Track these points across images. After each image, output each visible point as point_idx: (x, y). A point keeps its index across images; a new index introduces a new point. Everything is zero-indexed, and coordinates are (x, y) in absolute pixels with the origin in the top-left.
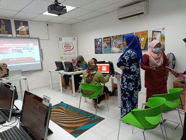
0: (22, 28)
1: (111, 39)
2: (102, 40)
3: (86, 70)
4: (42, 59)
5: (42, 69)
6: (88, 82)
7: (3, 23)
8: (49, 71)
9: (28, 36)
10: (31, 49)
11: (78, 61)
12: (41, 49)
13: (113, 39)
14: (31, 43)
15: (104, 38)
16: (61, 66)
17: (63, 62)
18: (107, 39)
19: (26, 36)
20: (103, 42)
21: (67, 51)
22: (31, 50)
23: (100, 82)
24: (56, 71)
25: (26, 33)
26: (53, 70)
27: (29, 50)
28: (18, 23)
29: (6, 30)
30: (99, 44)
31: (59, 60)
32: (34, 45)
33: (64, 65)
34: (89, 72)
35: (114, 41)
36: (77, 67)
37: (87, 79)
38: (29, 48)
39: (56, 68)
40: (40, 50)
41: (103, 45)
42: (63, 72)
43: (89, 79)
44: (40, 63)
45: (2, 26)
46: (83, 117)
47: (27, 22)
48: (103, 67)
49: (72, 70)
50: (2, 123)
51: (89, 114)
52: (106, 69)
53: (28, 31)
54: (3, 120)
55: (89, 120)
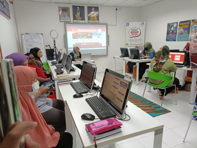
0: (93, 14)
1: (190, 23)
2: (177, 24)
3: (154, 58)
4: (108, 45)
5: (107, 55)
6: (157, 71)
7: (78, 10)
8: (114, 58)
9: (98, 21)
10: (99, 34)
11: (145, 48)
12: (108, 35)
13: (193, 23)
14: (100, 28)
15: (181, 22)
16: (126, 53)
17: (129, 48)
18: (185, 24)
19: (95, 21)
20: (178, 27)
21: (133, 37)
22: (99, 36)
23: (170, 72)
24: (120, 57)
25: (96, 18)
26: (117, 57)
28: (90, 9)
29: (80, 16)
30: (172, 29)
31: (124, 47)
32: (102, 31)
33: (129, 52)
34: (157, 60)
35: (194, 26)
36: (143, 55)
37: (155, 67)
38: (98, 34)
39: (120, 54)
41: (178, 31)
42: (128, 59)
43: (157, 68)
44: (106, 48)
45: (77, 12)
46: (146, 106)
47: (98, 8)
48: (176, 56)
49: (138, 57)
50: (86, 92)
51: (153, 104)
52: (180, 58)
53: (98, 17)
54: (86, 90)
55: (153, 109)
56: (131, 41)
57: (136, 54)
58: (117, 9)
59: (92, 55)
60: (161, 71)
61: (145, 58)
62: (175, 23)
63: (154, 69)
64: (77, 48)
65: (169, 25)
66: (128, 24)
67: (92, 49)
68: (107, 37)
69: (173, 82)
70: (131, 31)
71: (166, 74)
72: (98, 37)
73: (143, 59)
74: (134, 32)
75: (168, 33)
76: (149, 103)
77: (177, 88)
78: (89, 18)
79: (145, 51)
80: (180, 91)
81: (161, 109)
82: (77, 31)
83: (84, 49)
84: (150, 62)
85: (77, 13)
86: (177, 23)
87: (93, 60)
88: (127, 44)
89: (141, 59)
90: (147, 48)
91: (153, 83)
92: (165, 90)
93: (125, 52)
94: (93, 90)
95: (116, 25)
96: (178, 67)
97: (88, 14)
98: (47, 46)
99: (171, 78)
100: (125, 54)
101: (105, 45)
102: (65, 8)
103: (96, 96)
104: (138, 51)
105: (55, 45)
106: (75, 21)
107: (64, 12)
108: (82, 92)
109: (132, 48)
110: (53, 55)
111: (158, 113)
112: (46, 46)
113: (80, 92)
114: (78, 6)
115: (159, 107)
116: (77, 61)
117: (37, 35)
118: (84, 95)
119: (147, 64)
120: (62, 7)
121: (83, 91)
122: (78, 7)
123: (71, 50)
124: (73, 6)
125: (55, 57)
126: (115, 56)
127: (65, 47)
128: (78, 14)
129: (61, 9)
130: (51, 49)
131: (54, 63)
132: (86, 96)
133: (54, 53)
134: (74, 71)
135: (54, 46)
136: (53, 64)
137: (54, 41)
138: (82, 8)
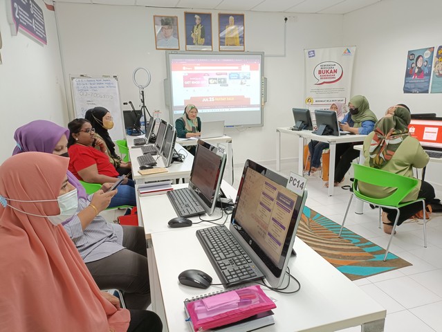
0: (232, 30)
2: (432, 52)
3: (373, 133)
4: (265, 101)
5: (262, 125)
6: (378, 165)
7: (198, 22)
8: (278, 131)
9: (241, 48)
10: (244, 77)
11: (351, 110)
12: (266, 79)
14: (246, 63)
16: (305, 119)
17: (312, 110)
19: (236, 48)
21: (324, 82)
22: (243, 81)
23: (411, 169)
24: (293, 130)
25: (238, 40)
26: (285, 129)
27: (239, 81)
28: (224, 19)
29: (202, 37)
31: (302, 106)
32: (251, 69)
33: (313, 118)
34: (380, 138)
36: (347, 125)
37: (373, 156)
38: (241, 76)
39: (293, 123)
40: (261, 80)
42: (309, 135)
43: (380, 158)
44: (259, 109)
45: (196, 27)
46: (351, 247)
47: (242, 16)
48: (427, 129)
49: (333, 130)
50: (200, 215)
51: (368, 244)
52: (436, 135)
53: (242, 38)
54: (200, 210)
55: (366, 258)
56: (318, 91)
57: (330, 123)
58: (286, 19)
59: (226, 124)
60: (388, 166)
61: (352, 133)
62: (426, 49)
63: (371, 159)
64: (192, 108)
65: (411, 54)
66: (312, 54)
67: (227, 110)
68: (262, 82)
69: (417, 192)
70: (319, 68)
71: (402, 174)
72: (242, 83)
73: (345, 134)
74: (327, 71)
75: (408, 74)
76: (359, 241)
77: (429, 207)
78: (223, 40)
79: (352, 117)
80: (435, 214)
81: (385, 257)
82: (193, 70)
83: (209, 111)
84: (361, 143)
85: (195, 29)
86: (432, 49)
87: (227, 137)
88: (309, 100)
89: (342, 134)
90: (357, 109)
91: (368, 193)
92: (398, 211)
93: (303, 119)
94: (218, 209)
95: (285, 56)
96: (431, 155)
97: (220, 31)
98: (127, 104)
99: (414, 183)
100: (303, 122)
101: (258, 102)
102: (167, 18)
103: (223, 226)
104: (334, 116)
105: (143, 102)
106: (189, 47)
107: (166, 27)
108: (191, 213)
109: (319, 108)
110: (139, 125)
111: (378, 266)
112: (124, 104)
113: (187, 214)
114: (198, 14)
115: (383, 251)
116: (191, 138)
117: (105, 79)
118: (193, 220)
119: (356, 147)
120: (162, 17)
121: (194, 212)
122: (196, 16)
123: (179, 113)
124: (187, 14)
125: (142, 128)
126: (279, 128)
127: (166, 105)
128: (197, 32)
129: (158, 20)
130: (134, 111)
131: (140, 142)
132: (199, 224)
133: (142, 120)
134: (182, 161)
135: (142, 104)
136: (138, 144)
137: (143, 92)
138: (206, 17)
